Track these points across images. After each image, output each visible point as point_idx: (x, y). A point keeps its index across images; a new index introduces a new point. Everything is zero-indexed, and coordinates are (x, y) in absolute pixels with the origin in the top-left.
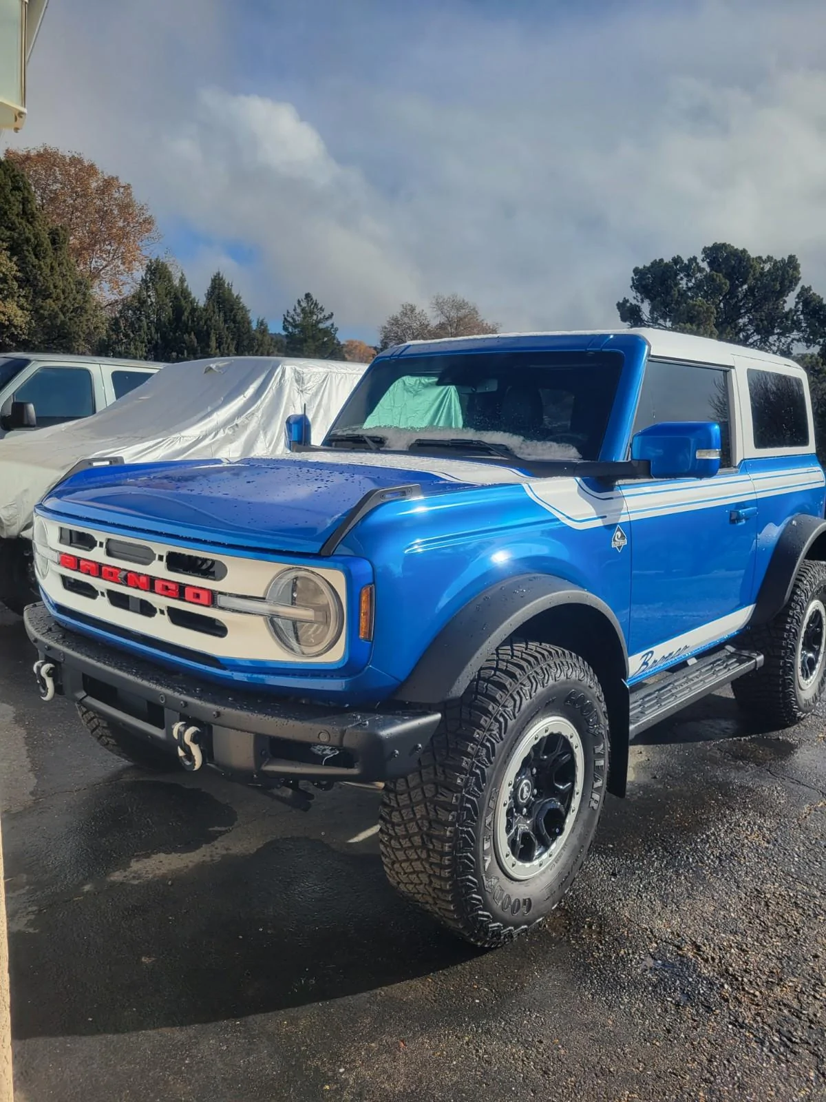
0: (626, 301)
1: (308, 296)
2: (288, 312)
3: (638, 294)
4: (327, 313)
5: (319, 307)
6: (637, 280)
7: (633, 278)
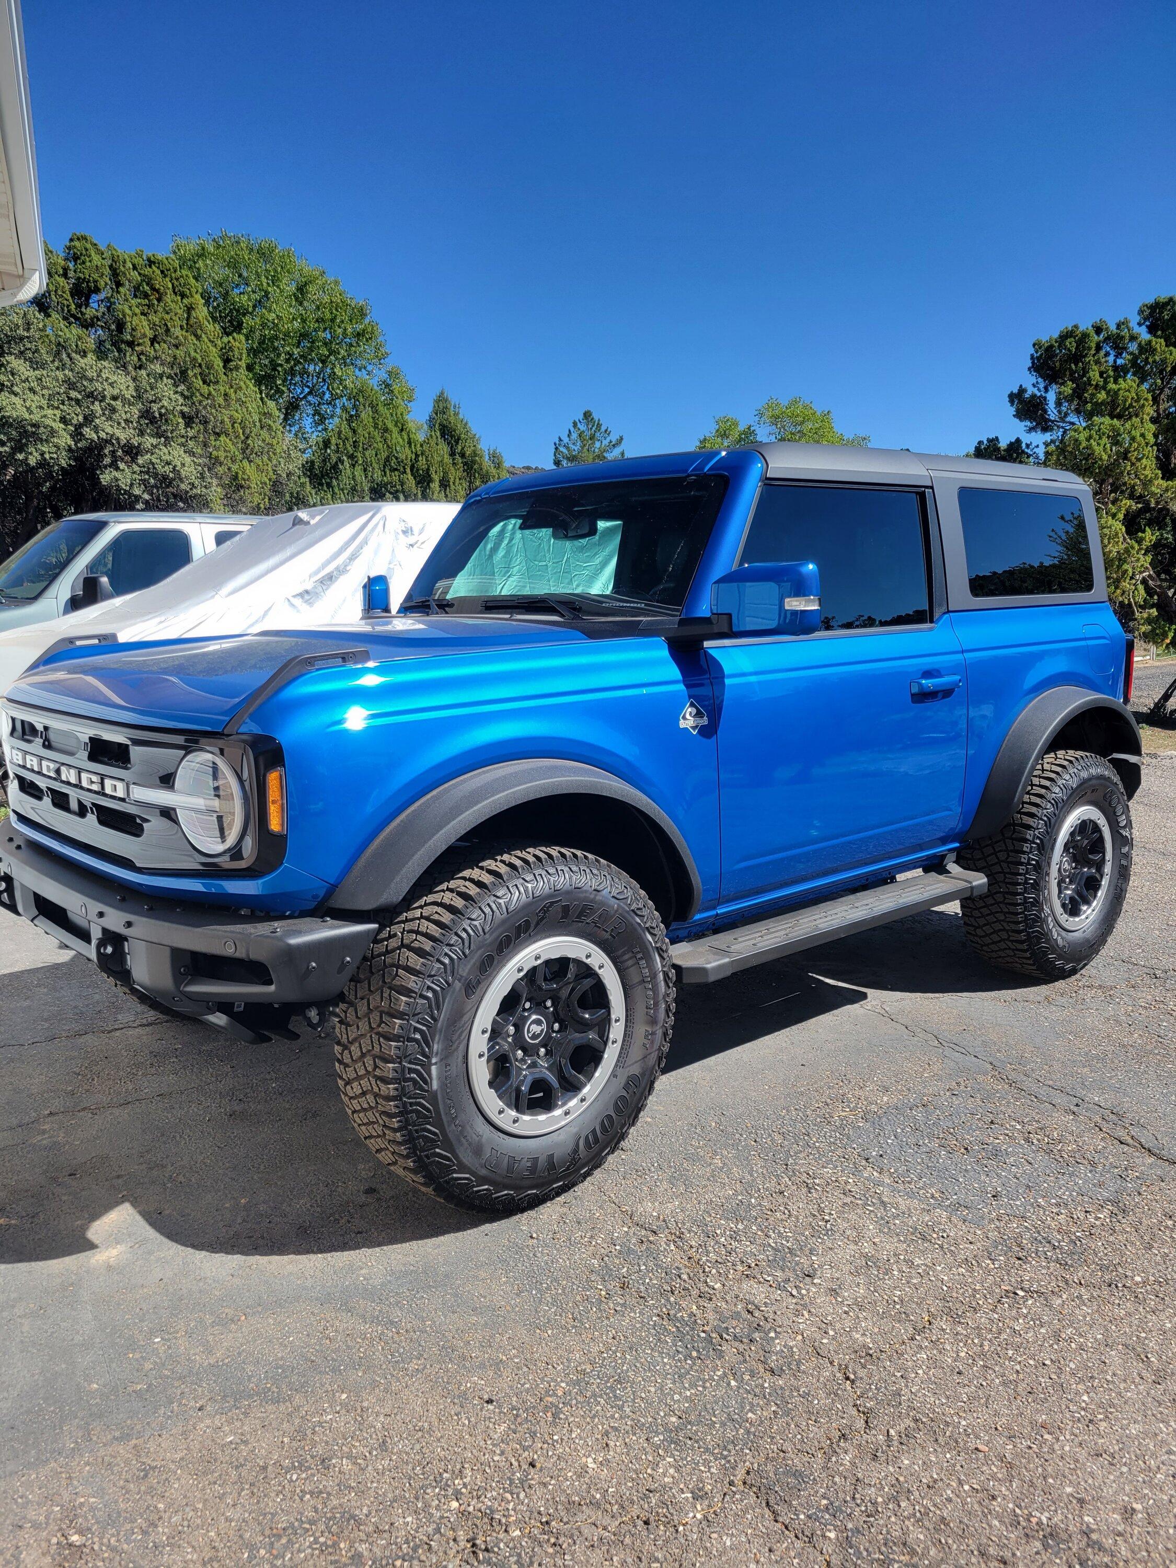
0: (1022, 391)
1: (587, 415)
2: (560, 440)
3: (1040, 380)
4: (614, 438)
5: (603, 429)
6: (1039, 358)
7: (1032, 356)
